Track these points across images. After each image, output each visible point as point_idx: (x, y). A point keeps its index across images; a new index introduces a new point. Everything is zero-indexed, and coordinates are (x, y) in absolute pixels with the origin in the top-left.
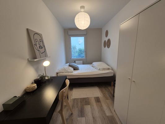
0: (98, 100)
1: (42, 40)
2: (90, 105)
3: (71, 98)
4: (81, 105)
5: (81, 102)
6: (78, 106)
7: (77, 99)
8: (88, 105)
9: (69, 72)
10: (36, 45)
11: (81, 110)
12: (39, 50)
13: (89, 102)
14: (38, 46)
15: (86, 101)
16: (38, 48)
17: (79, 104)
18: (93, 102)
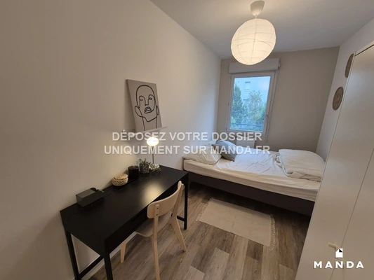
0: (255, 251)
1: (154, 97)
2: (228, 252)
3: (196, 217)
4: (210, 242)
5: (213, 237)
6: (201, 242)
7: (207, 226)
8: (225, 251)
9: (206, 162)
10: (139, 108)
11: (205, 255)
12: (144, 115)
13: (231, 246)
14: (143, 108)
15: (224, 240)
16: (143, 111)
17: (208, 238)
18: (242, 249)
